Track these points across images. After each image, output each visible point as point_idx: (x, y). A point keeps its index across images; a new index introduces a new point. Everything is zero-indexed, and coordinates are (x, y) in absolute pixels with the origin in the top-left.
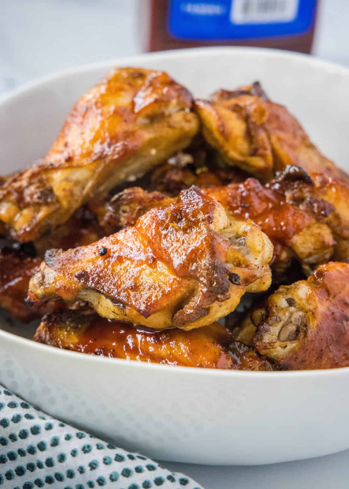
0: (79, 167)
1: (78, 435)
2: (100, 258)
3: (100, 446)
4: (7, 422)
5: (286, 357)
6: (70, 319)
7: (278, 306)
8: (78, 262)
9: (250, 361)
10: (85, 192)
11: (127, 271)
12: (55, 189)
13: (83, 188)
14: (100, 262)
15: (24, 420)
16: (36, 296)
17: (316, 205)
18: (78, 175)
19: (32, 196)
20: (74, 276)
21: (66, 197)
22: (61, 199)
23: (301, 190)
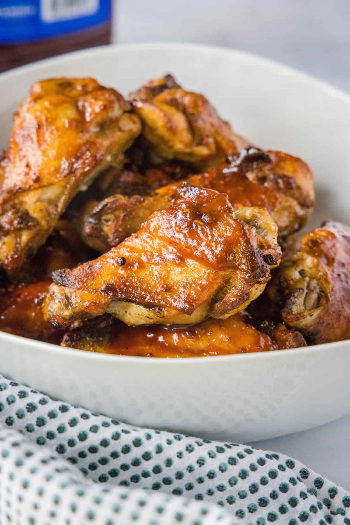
0: (50, 185)
1: (175, 437)
2: (121, 268)
3: (200, 443)
4: (108, 441)
5: (314, 324)
6: (89, 335)
7: (294, 279)
8: (98, 276)
9: (285, 335)
10: (59, 209)
11: (153, 275)
12: (31, 212)
13: (56, 206)
14: (121, 272)
15: (123, 436)
16: (64, 318)
17: (280, 181)
18: (50, 193)
19: (11, 223)
20: (100, 290)
21: (44, 217)
22: (40, 220)
23: (261, 170)
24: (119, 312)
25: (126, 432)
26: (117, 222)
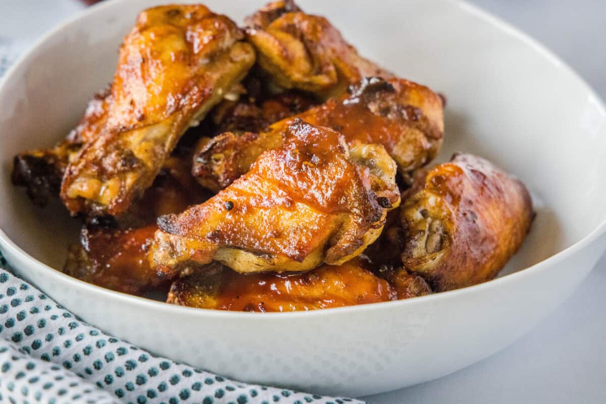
0: (156, 123)
1: (283, 394)
2: (228, 213)
3: (309, 400)
4: (211, 399)
5: (437, 268)
6: (198, 283)
7: (415, 220)
8: (205, 222)
9: (405, 280)
10: (166, 149)
11: (262, 220)
12: (136, 153)
13: (163, 145)
14: (229, 217)
15: (228, 394)
16: (169, 267)
17: (404, 112)
18: (156, 132)
19: (114, 165)
20: (206, 237)
21: (150, 158)
22: (145, 161)
23: (384, 100)
24: (228, 259)
25: (230, 389)
26: (228, 161)
